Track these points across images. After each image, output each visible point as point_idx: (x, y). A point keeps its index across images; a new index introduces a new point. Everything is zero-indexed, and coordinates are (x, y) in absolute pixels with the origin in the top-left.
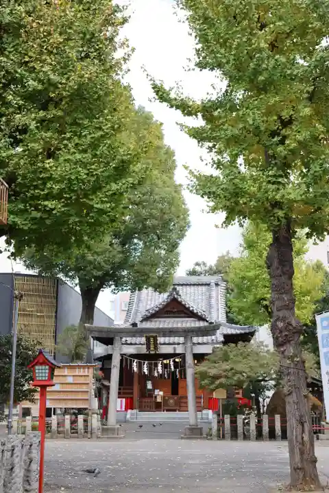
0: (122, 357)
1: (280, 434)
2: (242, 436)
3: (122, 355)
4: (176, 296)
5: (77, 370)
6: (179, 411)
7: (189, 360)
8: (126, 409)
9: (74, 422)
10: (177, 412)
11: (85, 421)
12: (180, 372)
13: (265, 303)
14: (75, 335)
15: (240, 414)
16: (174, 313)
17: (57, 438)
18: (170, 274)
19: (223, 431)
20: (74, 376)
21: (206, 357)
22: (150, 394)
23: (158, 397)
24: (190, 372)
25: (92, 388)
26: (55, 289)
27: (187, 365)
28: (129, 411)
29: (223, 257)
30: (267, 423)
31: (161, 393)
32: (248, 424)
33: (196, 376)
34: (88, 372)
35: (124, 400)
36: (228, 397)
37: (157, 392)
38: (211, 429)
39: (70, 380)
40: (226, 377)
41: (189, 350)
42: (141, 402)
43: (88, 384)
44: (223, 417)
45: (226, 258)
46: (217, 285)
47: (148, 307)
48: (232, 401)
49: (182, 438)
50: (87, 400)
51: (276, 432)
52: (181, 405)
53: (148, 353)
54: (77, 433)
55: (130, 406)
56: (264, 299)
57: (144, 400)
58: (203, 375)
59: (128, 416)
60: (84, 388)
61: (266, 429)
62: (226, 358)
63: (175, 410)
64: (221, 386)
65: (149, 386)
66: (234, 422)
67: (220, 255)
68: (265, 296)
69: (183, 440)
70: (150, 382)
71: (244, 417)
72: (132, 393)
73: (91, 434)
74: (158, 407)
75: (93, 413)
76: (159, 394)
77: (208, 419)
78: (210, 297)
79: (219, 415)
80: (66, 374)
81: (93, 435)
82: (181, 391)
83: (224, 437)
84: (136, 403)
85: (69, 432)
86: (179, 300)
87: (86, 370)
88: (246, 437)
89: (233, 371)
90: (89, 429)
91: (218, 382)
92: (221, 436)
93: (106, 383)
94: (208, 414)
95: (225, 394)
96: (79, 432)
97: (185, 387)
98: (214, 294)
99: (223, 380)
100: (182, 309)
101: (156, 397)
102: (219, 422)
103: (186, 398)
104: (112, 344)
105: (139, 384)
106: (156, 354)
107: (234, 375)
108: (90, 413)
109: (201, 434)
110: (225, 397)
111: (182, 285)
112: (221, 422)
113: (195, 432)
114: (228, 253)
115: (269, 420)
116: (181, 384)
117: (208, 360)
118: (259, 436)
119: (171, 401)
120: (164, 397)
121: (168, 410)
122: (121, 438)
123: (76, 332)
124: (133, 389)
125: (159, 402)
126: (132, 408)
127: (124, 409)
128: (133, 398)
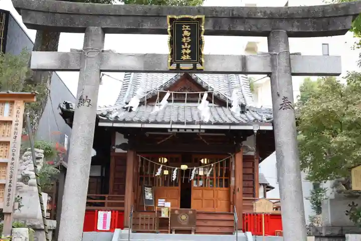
6: (196, 233)
8: (112, 229)
10: (193, 235)
22: (150, 207)
28: (117, 231)
31: (168, 205)
34: (11, 111)
37: (161, 202)
42: (136, 218)
43: (8, 143)
52: (198, 224)
55: (118, 223)
57: (140, 215)
59: (115, 239)
63: (189, 232)
65: (149, 196)
72: (123, 205)
74: (163, 226)
76: (165, 205)
84: (128, 219)
101: (160, 212)
105: (134, 191)
119: (184, 217)
120: (172, 212)
121: (177, 231)
124: (123, 198)
125: (164, 218)
126: (122, 227)
127: (108, 228)
128: (123, 212)
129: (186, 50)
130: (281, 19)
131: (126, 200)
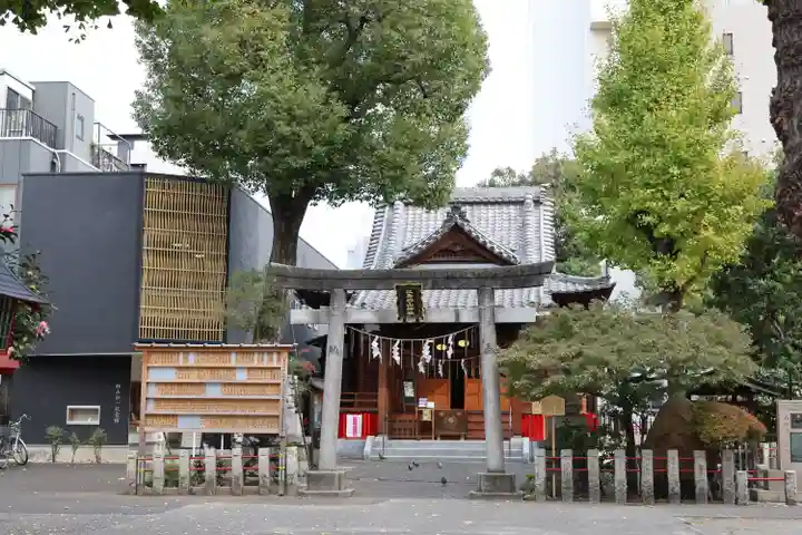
0: (348, 330)
1: (677, 489)
2: (599, 493)
3: (348, 326)
4: (459, 221)
5: (256, 356)
6: (466, 439)
7: (488, 336)
8: (364, 435)
9: (250, 463)
10: (462, 441)
11: (274, 459)
12: (468, 364)
13: (647, 219)
14: (260, 291)
15: (593, 448)
16: (455, 253)
17: (216, 493)
18: (449, 171)
19: (559, 482)
20: (249, 369)
21: (521, 332)
22: (410, 407)
23: (425, 412)
24: (488, 362)
25: (289, 393)
26: (225, 205)
27: (483, 347)
28: (369, 438)
29: (545, 159)
30: (651, 467)
31: (431, 405)
32: (610, 467)
33: (501, 370)
34: (279, 360)
35: (360, 417)
36: (567, 414)
37: (422, 403)
38: (531, 478)
39: (241, 376)
40: (567, 372)
41: (487, 316)
42: (392, 421)
43: (278, 384)
44: (558, 453)
45: (551, 161)
46: (537, 202)
47: (407, 245)
48: (574, 422)
49: (472, 497)
50: (277, 417)
51: (670, 487)
52: (469, 427)
53: (401, 321)
54: (256, 483)
55: (371, 428)
56: (645, 212)
57: (398, 418)
58: (517, 368)
59: (368, 449)
60: (270, 394)
61: (647, 477)
62: (565, 332)
63: (457, 438)
64: (555, 390)
65: (409, 392)
66: (580, 464)
67: (540, 156)
68: (648, 204)
69: (474, 502)
70: (411, 383)
71: (600, 454)
72: (376, 405)
73: (286, 485)
74: (425, 430)
75: (289, 445)
76: (428, 406)
77: (521, 453)
78: (524, 225)
79: (548, 449)
80: (233, 364)
81: (289, 488)
82: (469, 401)
83: (559, 495)
84: (383, 423)
85: (241, 482)
86: (467, 228)
87: (275, 356)
88: (606, 496)
89: (581, 359)
90: (281, 478)
91: (547, 383)
92: (553, 493)
93: (318, 384)
94: (521, 446)
95: (563, 407)
96: (261, 482)
97: (479, 393)
98: (531, 219)
99: (560, 378)
100: (471, 246)
101: (421, 413)
102: (548, 464)
103: (482, 414)
104: (327, 303)
105: (389, 388)
106: (417, 324)
107: (583, 367)
108: (283, 444)
109: (513, 489)
110: (564, 414)
111: (471, 204)
112: (553, 464)
113: (500, 485)
114: (554, 151)
115: (655, 462)
116: (469, 387)
117: (528, 337)
118: (634, 493)
119: (451, 420)
120: (436, 413)
121: (444, 437)
122: (345, 496)
123: (262, 284)
124: (376, 397)
125: (426, 422)
126: (375, 433)
127: (359, 435)
128: (377, 413)
129: (410, 308)
130: (486, 278)
131: (379, 397)
